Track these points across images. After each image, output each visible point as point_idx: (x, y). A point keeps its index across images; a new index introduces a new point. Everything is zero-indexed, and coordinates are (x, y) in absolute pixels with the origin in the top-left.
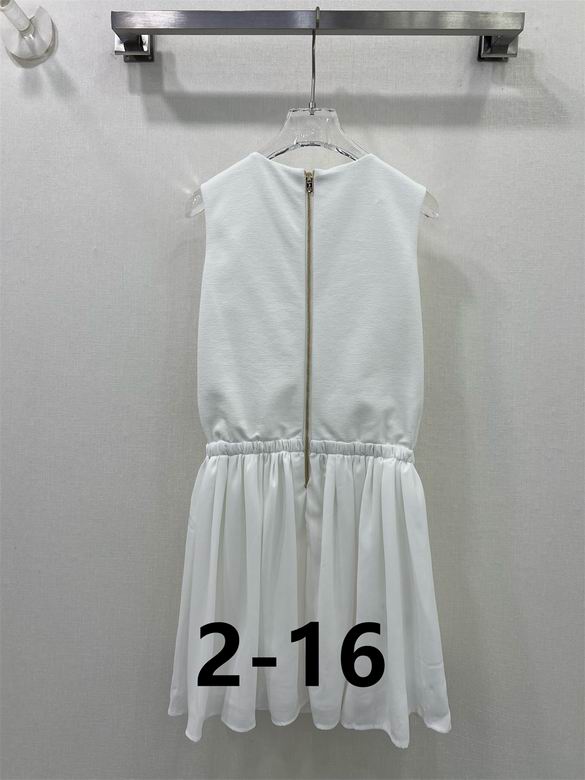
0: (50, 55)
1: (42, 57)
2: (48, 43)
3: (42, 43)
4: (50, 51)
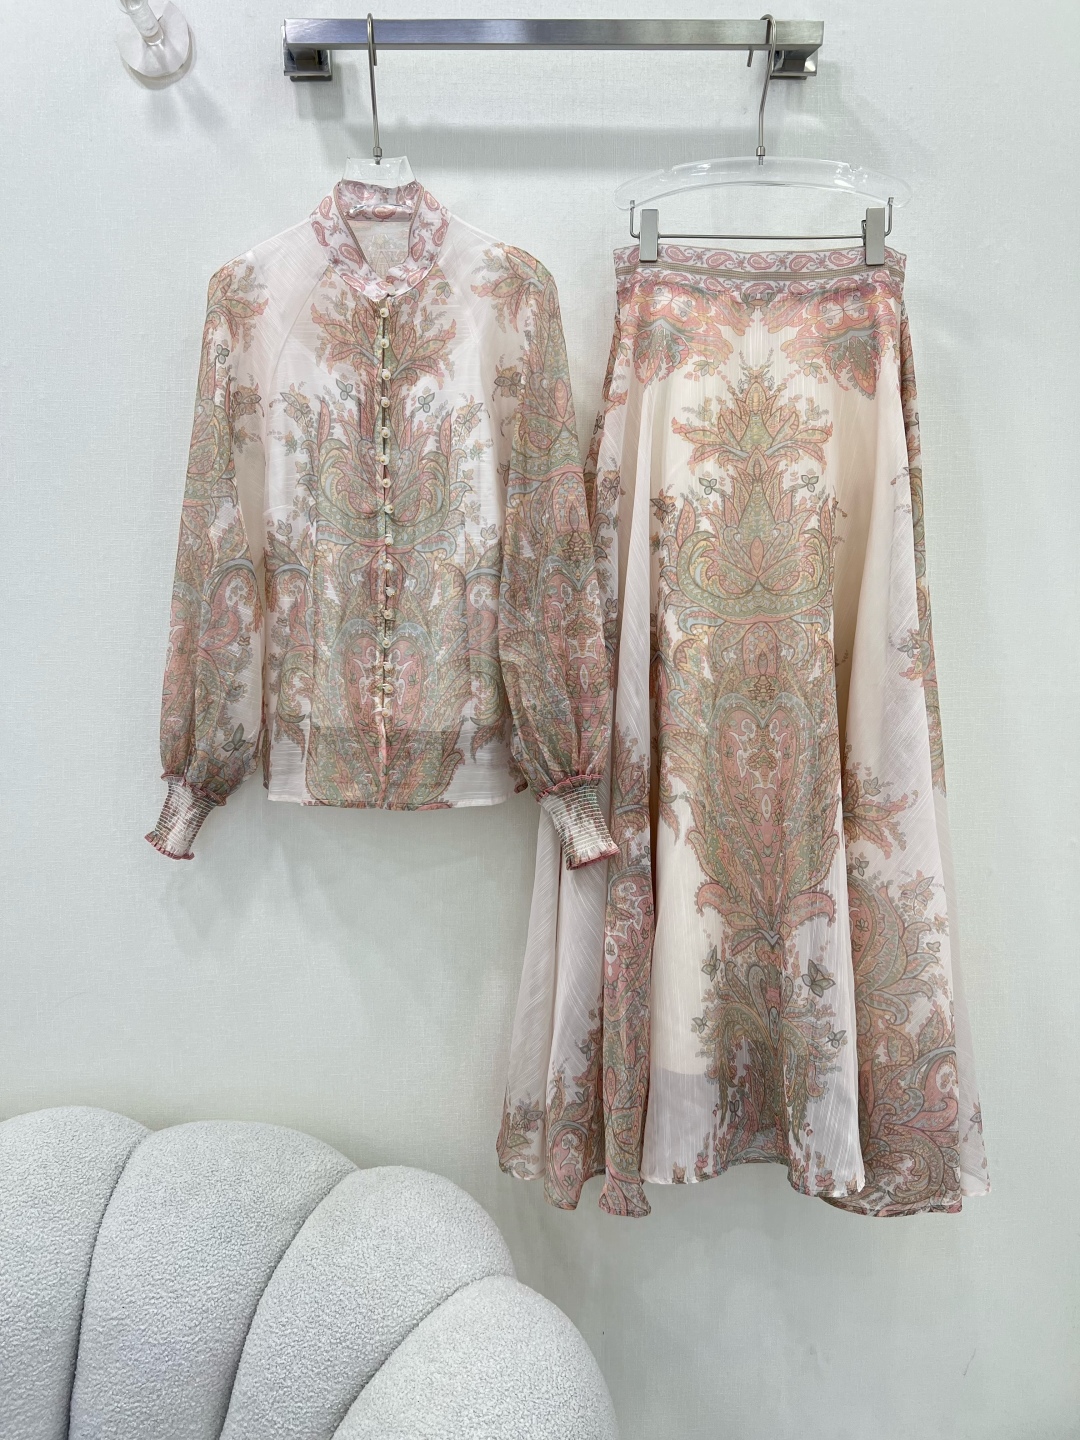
0: (186, 71)
1: (175, 74)
2: (185, 56)
3: (176, 54)
4: (186, 66)
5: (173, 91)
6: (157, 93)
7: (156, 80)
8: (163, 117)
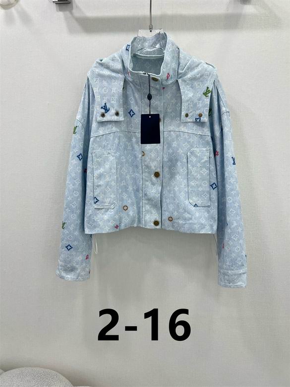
0: (17, 2)
5: (13, 10)
6: (7, 11)
7: (6, 6)
8: (9, 20)
